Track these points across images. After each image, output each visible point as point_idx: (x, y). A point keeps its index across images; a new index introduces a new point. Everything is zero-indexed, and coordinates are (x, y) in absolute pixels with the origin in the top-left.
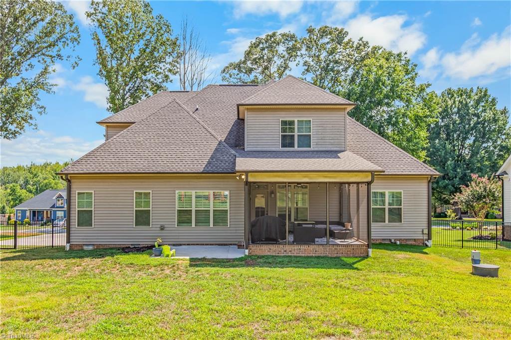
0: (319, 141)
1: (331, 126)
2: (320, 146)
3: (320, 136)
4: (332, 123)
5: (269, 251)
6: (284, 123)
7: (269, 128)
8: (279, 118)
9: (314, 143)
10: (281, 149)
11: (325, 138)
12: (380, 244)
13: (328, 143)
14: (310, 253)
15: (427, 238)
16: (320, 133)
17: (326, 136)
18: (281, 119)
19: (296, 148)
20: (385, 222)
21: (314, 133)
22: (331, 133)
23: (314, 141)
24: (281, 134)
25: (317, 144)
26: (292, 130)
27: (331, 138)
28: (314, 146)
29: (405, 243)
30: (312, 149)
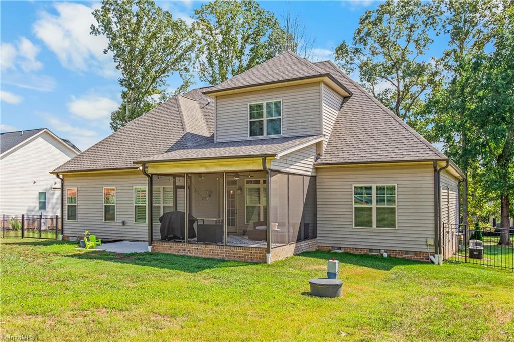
0: (291, 125)
1: (304, 105)
2: (291, 131)
3: (292, 119)
4: (305, 102)
5: (170, 249)
6: (252, 108)
7: (238, 116)
8: (246, 103)
9: (284, 129)
10: (249, 138)
11: (297, 121)
12: (365, 256)
13: (300, 127)
14: (207, 254)
15: (433, 251)
16: (291, 116)
17: (298, 118)
18: (249, 104)
19: (265, 136)
20: (372, 226)
21: (284, 117)
22: (304, 114)
23: (284, 126)
24: (249, 120)
25: (287, 130)
26: (261, 115)
27: (303, 121)
28: (284, 132)
29: (400, 257)
30: (281, 135)
